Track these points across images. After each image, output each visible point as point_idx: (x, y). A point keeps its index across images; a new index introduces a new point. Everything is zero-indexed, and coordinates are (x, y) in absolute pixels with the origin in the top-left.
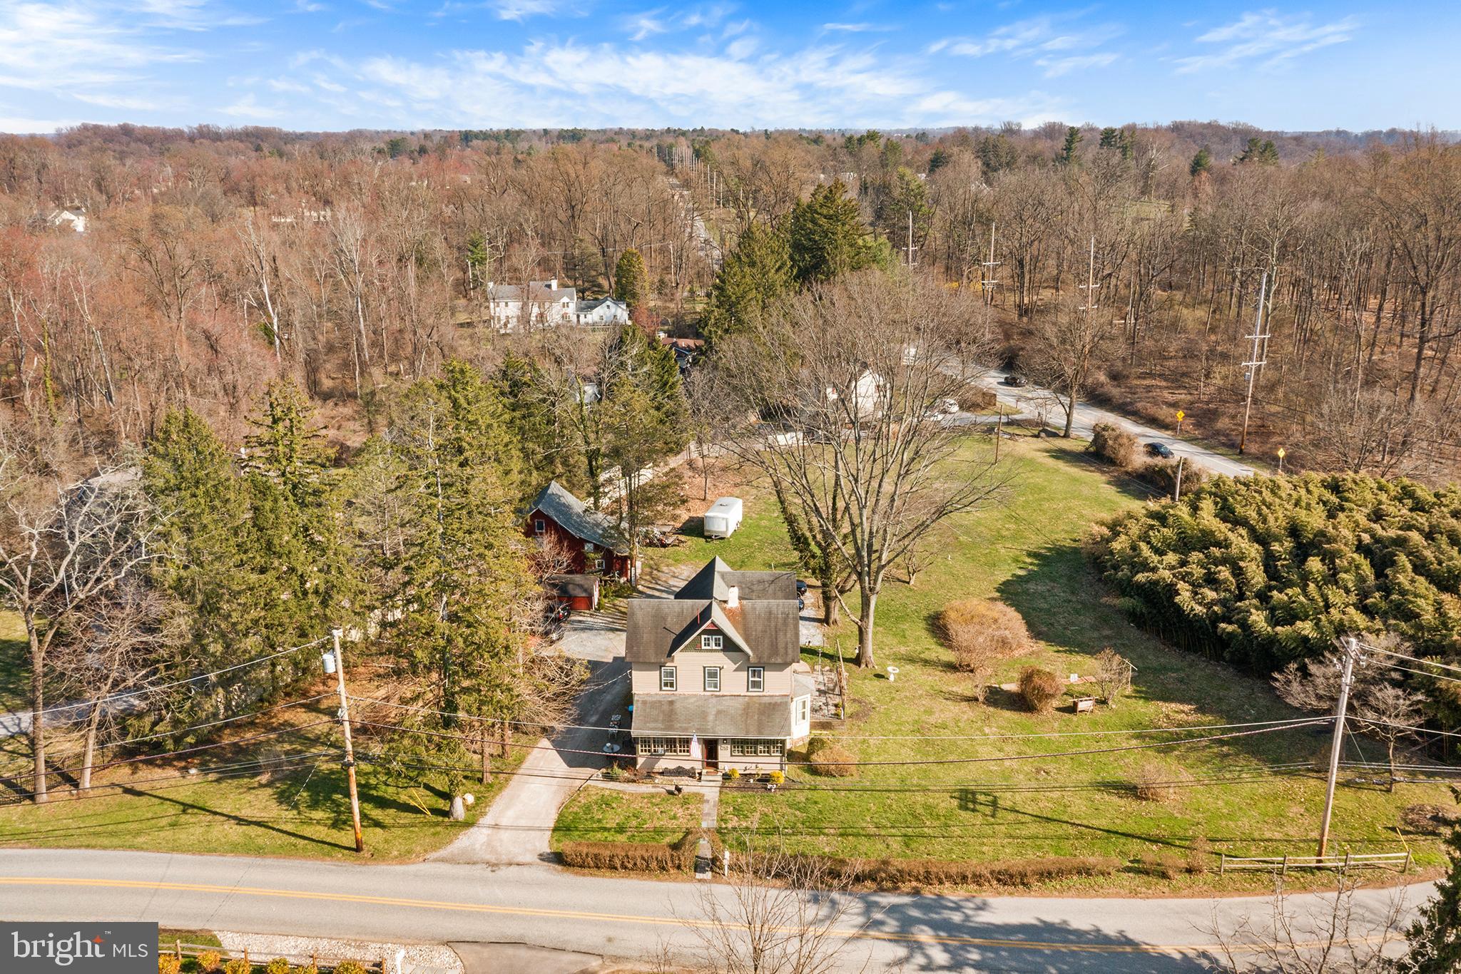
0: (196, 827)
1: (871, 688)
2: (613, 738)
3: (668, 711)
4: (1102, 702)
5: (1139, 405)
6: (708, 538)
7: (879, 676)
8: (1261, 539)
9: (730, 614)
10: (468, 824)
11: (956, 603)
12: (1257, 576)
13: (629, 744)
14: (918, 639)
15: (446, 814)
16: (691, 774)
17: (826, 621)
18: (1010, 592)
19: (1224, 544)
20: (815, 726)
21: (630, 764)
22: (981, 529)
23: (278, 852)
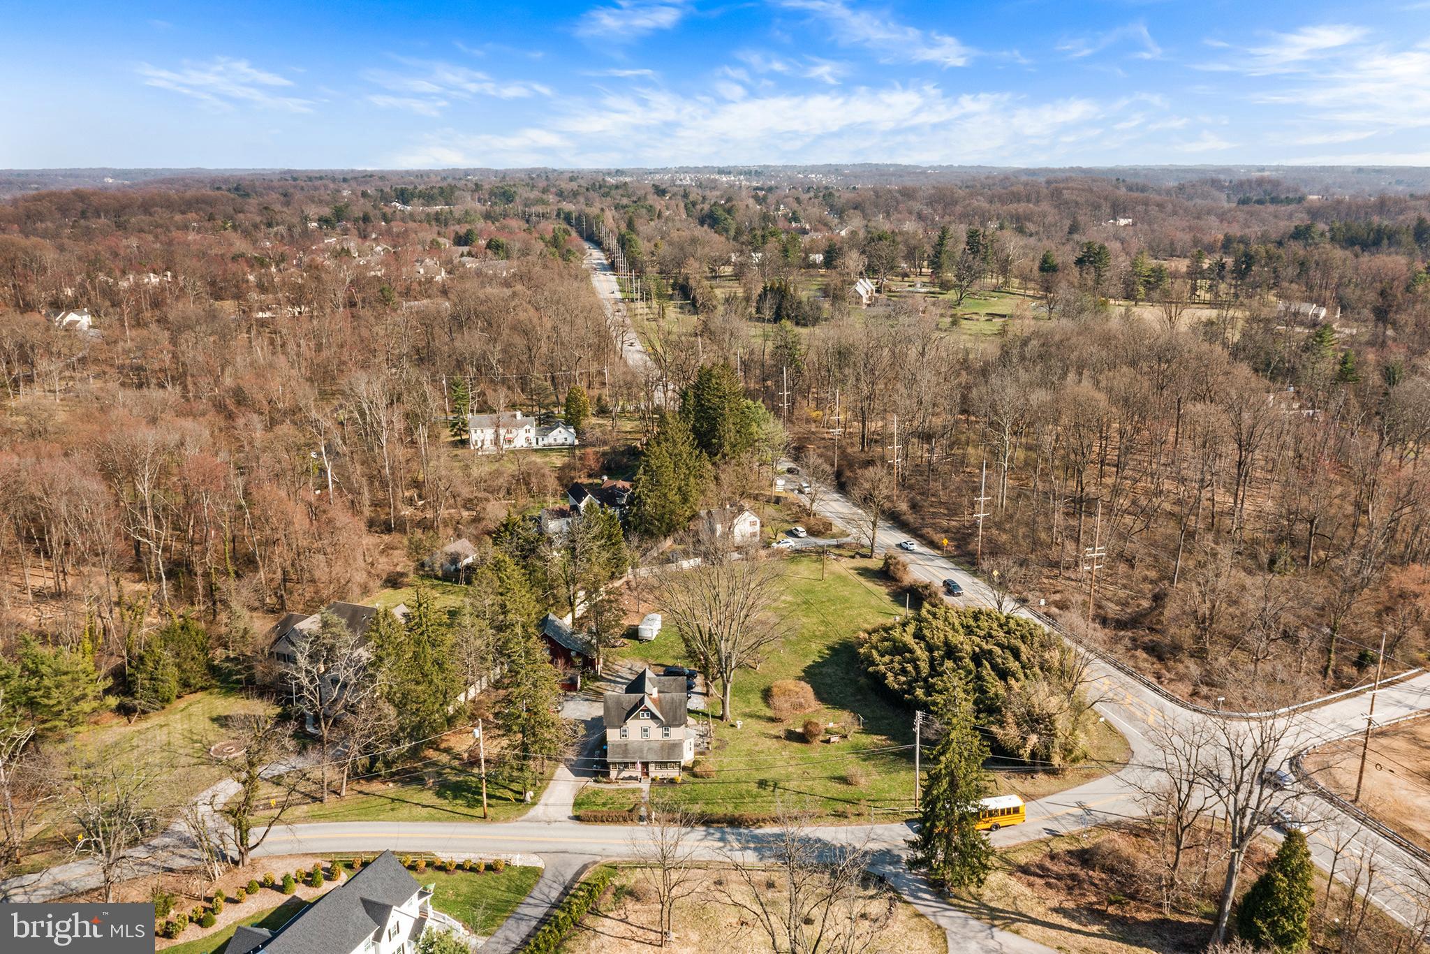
0: (405, 811)
1: (727, 733)
2: (597, 763)
3: (625, 748)
4: (845, 737)
5: (925, 531)
6: (641, 641)
7: (732, 726)
8: (930, 648)
9: (654, 701)
10: (534, 804)
11: (779, 683)
12: (925, 667)
13: (606, 765)
14: (756, 704)
15: (522, 801)
16: (636, 779)
17: (706, 694)
18: (811, 675)
19: (911, 651)
20: (697, 753)
21: (607, 775)
22: (804, 631)
23: (448, 819)
